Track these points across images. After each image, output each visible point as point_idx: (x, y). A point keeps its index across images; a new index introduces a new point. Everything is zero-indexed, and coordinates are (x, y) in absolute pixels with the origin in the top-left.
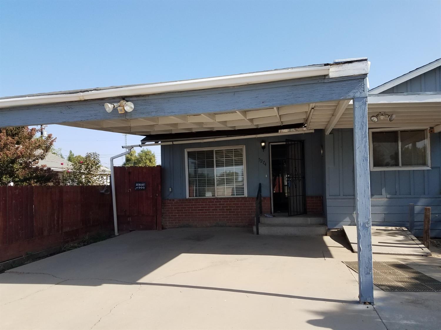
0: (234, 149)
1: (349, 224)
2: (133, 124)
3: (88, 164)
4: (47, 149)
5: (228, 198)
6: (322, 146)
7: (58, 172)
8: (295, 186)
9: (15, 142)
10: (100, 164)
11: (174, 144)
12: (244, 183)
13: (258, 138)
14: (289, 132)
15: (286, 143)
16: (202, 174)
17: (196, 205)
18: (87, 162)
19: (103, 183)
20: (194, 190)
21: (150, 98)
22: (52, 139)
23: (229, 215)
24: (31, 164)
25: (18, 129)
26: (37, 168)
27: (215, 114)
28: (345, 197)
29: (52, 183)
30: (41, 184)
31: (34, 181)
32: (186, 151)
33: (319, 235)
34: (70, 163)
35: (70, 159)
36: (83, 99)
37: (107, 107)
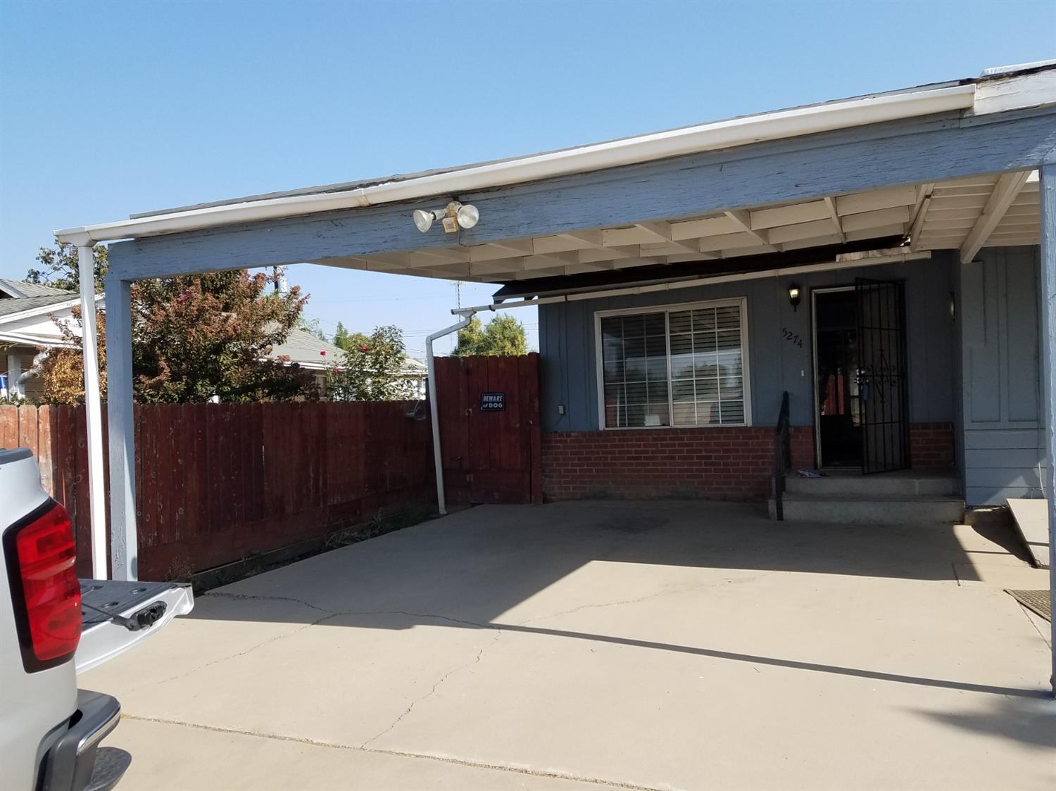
0: (718, 308)
1: (1025, 493)
2: (476, 256)
3: (378, 353)
4: (290, 320)
5: (701, 430)
6: (953, 294)
7: (314, 371)
8: (880, 399)
9: (221, 306)
10: (403, 352)
11: (568, 300)
12: (742, 392)
13: (780, 277)
14: (863, 258)
15: (856, 288)
16: (636, 370)
17: (623, 446)
18: (376, 348)
19: (412, 394)
20: (616, 411)
21: (516, 191)
22: (300, 298)
23: (706, 470)
24: (256, 355)
25: (226, 276)
26: (270, 362)
27: (672, 222)
28: (1015, 425)
29: (303, 396)
30: (279, 398)
31: (263, 393)
32: (597, 317)
33: (944, 522)
34: (341, 352)
35: (338, 343)
36: (366, 204)
37: (420, 219)
